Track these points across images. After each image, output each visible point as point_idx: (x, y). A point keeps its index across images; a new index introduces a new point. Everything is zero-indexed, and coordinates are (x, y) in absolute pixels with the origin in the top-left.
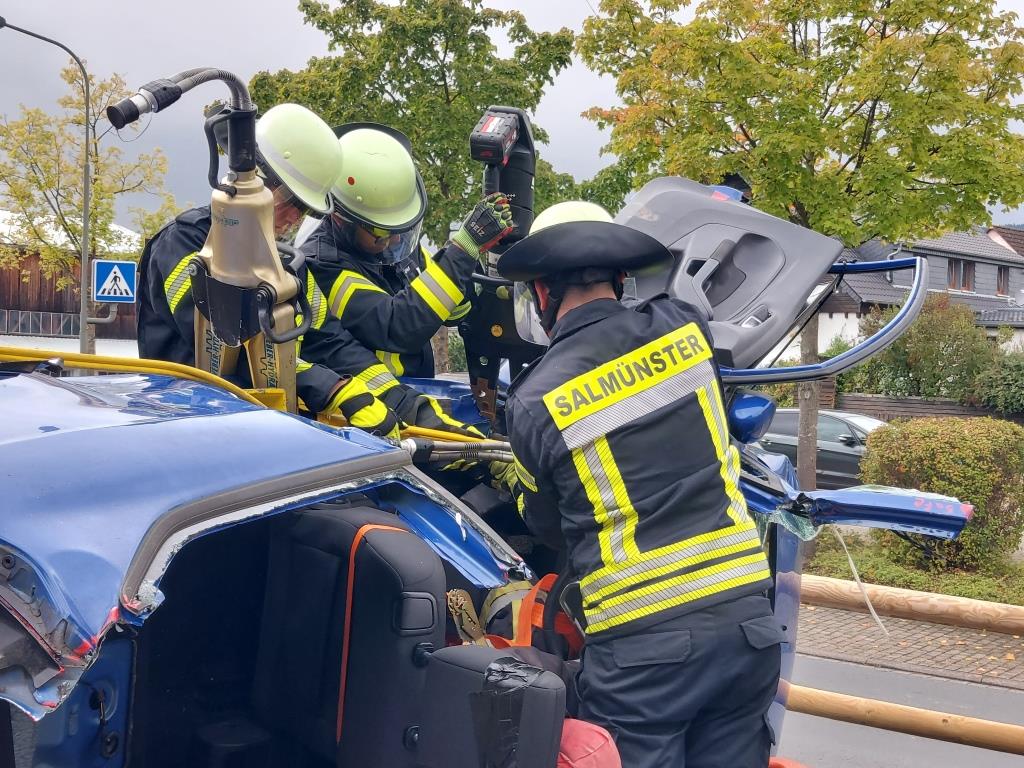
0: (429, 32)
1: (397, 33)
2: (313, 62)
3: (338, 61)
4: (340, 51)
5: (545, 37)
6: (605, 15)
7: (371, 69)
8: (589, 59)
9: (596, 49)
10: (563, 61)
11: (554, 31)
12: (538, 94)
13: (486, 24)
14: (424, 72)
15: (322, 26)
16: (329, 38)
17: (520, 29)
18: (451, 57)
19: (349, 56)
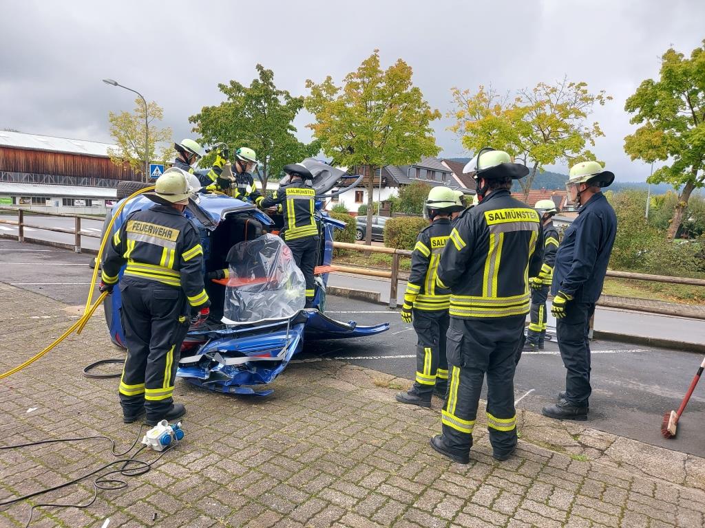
0: (259, 97)
1: (249, 97)
2: (223, 103)
3: (231, 103)
4: (231, 101)
5: (296, 99)
6: (312, 96)
7: (241, 107)
8: (308, 109)
9: (310, 106)
10: (301, 107)
11: (298, 97)
12: (294, 116)
13: (277, 95)
14: (258, 109)
15: (225, 93)
16: (228, 96)
17: (288, 96)
18: (266, 105)
19: (234, 103)
